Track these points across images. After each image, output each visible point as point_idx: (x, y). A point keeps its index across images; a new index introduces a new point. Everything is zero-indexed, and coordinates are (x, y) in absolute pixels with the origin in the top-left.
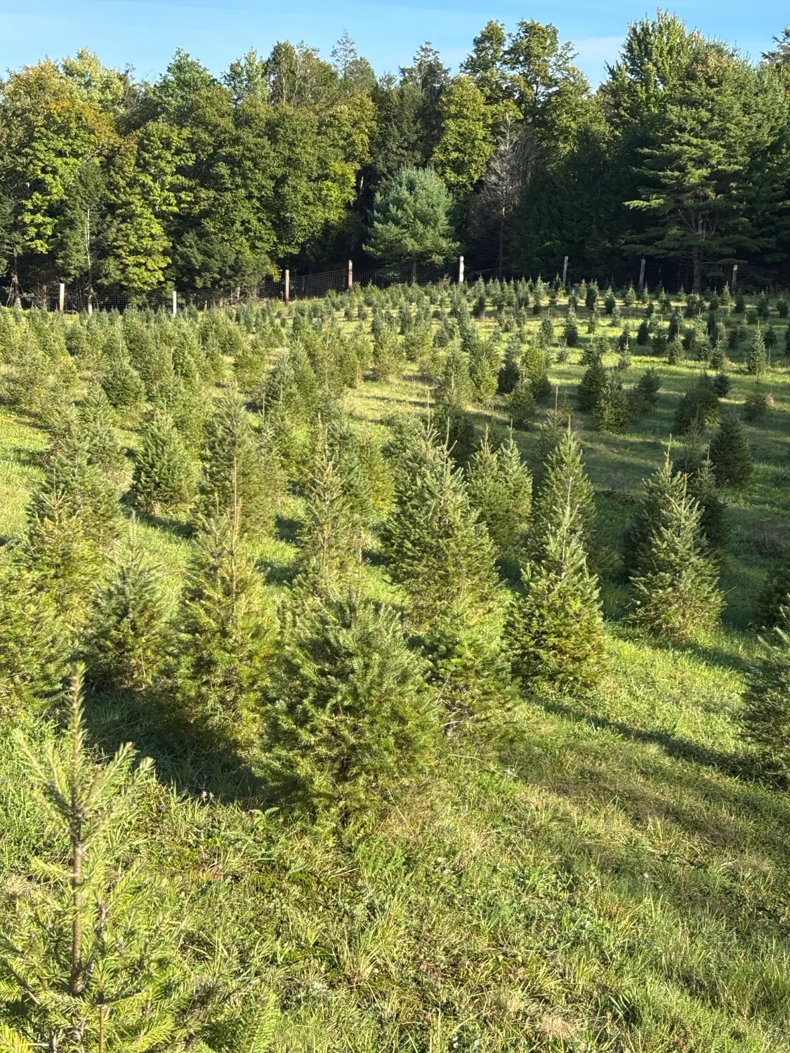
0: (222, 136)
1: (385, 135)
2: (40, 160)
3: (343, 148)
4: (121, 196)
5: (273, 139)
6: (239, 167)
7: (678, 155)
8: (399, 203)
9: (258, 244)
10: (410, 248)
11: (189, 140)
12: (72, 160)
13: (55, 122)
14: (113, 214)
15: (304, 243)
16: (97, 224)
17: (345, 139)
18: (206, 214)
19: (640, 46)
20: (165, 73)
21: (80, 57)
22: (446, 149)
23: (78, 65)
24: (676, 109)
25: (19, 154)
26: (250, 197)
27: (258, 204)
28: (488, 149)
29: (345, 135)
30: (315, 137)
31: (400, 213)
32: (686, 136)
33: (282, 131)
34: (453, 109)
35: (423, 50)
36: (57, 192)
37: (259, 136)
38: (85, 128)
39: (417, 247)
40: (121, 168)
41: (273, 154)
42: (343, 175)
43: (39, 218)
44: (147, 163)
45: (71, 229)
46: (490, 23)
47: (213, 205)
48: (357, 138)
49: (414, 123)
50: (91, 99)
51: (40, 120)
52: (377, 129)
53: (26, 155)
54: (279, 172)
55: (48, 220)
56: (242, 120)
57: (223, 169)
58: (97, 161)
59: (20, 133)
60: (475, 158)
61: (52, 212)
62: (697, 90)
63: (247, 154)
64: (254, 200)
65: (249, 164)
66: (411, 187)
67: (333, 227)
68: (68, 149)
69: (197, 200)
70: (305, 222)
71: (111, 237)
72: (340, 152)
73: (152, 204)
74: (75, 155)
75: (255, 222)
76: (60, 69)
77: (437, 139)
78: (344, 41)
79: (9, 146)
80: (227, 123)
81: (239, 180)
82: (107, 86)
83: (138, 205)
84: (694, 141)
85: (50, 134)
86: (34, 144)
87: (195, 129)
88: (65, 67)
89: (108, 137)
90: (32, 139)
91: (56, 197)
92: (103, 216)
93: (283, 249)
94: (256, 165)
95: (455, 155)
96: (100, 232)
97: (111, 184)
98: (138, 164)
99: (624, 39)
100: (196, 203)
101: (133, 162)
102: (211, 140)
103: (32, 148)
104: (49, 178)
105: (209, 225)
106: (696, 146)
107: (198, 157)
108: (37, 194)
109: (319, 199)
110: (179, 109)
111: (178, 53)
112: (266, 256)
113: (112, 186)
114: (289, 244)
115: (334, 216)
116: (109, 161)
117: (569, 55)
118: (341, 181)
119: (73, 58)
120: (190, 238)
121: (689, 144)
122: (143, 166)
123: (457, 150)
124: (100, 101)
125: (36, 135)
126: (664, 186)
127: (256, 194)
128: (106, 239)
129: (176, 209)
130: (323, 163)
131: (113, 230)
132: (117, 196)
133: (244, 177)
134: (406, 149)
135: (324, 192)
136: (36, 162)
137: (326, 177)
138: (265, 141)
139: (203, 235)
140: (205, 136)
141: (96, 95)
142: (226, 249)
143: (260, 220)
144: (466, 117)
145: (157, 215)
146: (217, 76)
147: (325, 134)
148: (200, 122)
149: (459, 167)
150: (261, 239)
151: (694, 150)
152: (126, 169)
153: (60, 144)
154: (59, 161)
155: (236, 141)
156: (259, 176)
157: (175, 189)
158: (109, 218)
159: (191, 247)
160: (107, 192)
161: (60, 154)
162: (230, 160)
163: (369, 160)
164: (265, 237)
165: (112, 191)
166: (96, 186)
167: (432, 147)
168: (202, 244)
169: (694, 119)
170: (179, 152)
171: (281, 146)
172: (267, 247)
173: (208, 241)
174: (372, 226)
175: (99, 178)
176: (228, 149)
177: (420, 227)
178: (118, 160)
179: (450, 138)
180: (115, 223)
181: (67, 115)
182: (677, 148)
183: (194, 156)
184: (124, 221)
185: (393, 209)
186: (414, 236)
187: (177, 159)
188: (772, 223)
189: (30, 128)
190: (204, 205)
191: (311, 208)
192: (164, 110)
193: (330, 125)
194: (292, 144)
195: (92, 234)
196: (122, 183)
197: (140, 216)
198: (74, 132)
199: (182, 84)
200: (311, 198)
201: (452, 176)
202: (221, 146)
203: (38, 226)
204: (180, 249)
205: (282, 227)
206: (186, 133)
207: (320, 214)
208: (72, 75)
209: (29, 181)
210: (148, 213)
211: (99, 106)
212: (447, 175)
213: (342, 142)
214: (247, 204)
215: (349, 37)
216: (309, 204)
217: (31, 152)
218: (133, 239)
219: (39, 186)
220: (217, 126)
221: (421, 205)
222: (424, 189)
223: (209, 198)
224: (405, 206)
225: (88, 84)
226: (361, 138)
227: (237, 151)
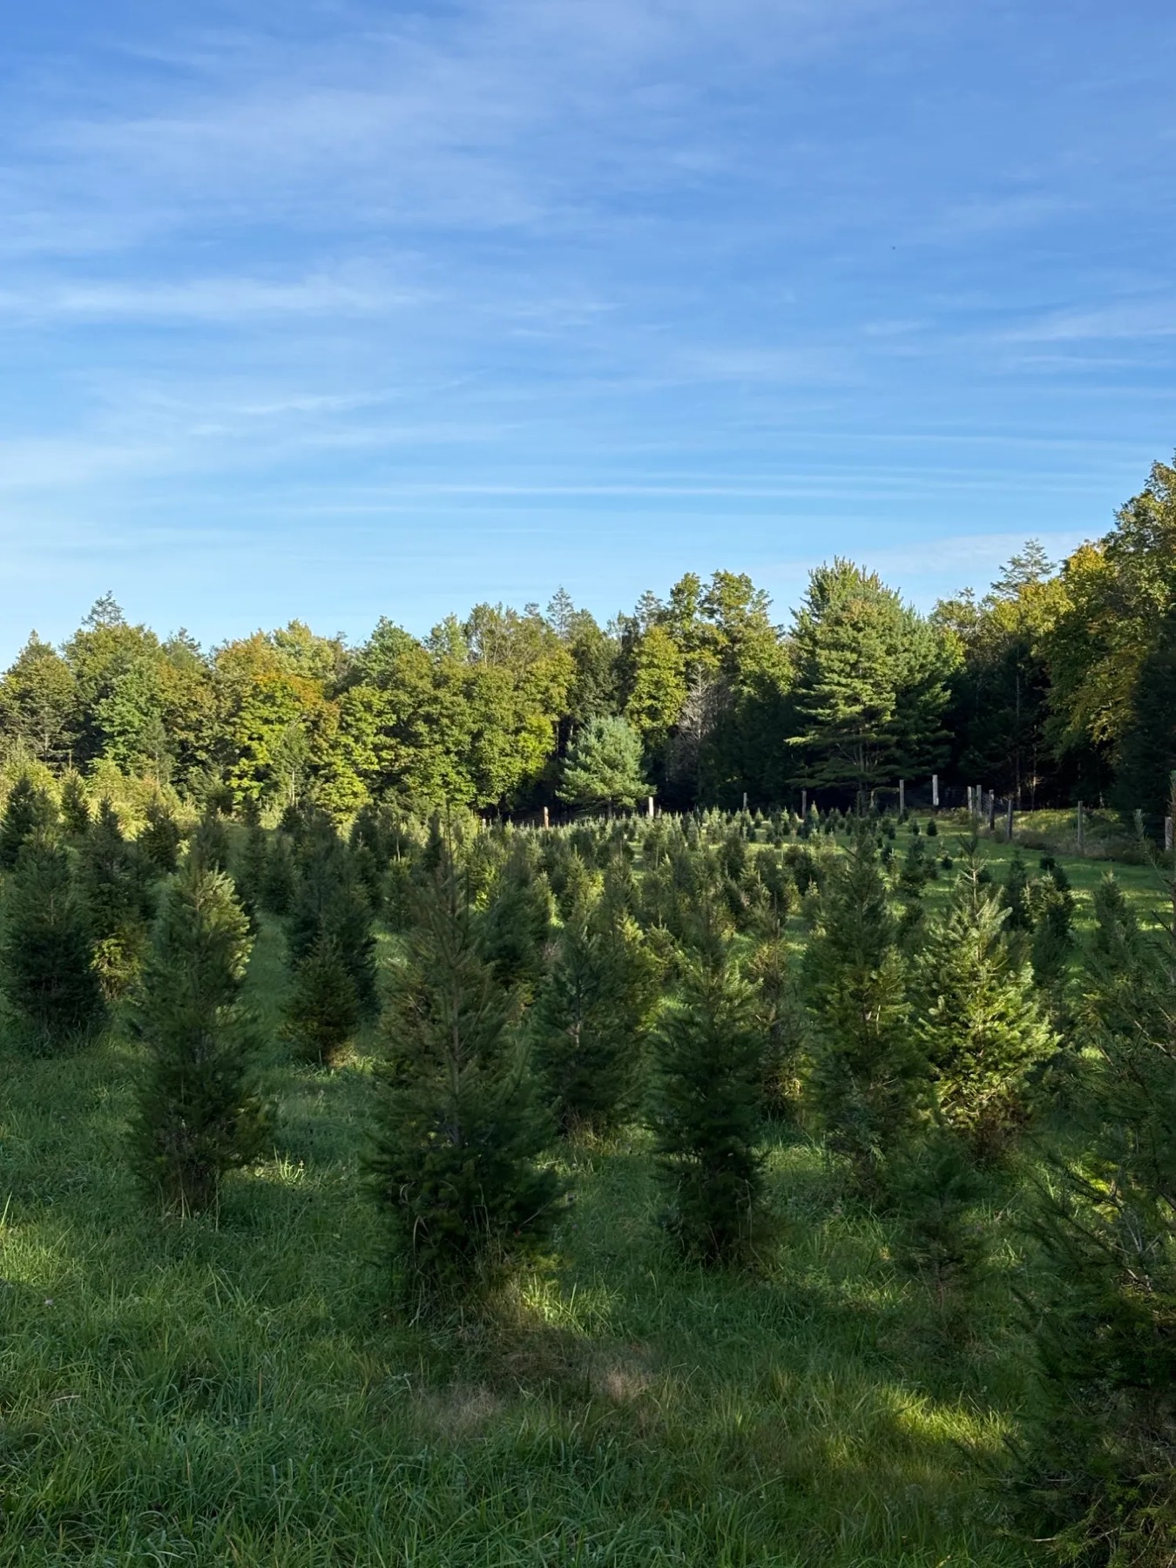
0: (421, 697)
1: (583, 686)
2: (246, 728)
3: (542, 701)
4: (324, 757)
5: (469, 696)
6: (437, 724)
7: (832, 695)
8: (588, 750)
9: (459, 796)
10: (599, 792)
11: (390, 702)
12: (277, 727)
13: (261, 692)
14: (316, 775)
15: (503, 794)
16: (302, 785)
17: (543, 694)
18: (406, 770)
19: (821, 592)
20: (369, 639)
21: (291, 627)
22: (641, 698)
23: (289, 636)
24: (825, 653)
25: (227, 722)
26: (448, 752)
27: (456, 759)
28: (680, 695)
29: (542, 690)
30: (511, 693)
31: (589, 760)
32: (835, 677)
33: (477, 689)
34: (644, 659)
35: (644, 598)
36: (263, 757)
37: (455, 694)
38: (290, 696)
39: (607, 791)
40: (324, 732)
41: (468, 711)
42: (539, 727)
43: (246, 783)
44: (350, 726)
45: (276, 791)
46: (687, 575)
47: (412, 762)
48: (554, 691)
49: (610, 675)
50: (301, 668)
51: (249, 691)
52: (574, 682)
53: (234, 724)
54: (475, 728)
55: (254, 783)
56: (440, 682)
57: (421, 727)
58: (302, 726)
59: (229, 704)
60: (668, 704)
61: (259, 775)
62: (845, 633)
63: (444, 712)
64: (452, 755)
65: (445, 721)
66: (600, 734)
67: (530, 777)
68: (273, 717)
69: (397, 757)
70: (502, 773)
71: (314, 797)
72: (537, 705)
73: (354, 763)
74: (281, 721)
75: (455, 776)
76: (273, 641)
77: (631, 689)
78: (561, 596)
79: (218, 717)
80: (425, 685)
81: (437, 737)
82: (317, 654)
83: (340, 765)
84: (843, 681)
85: (258, 704)
86: (241, 713)
87: (395, 692)
88: (276, 638)
89: (313, 700)
90: (241, 709)
91: (261, 762)
92: (307, 777)
93: (483, 801)
94: (453, 722)
95: (648, 702)
96: (304, 793)
97: (314, 746)
98: (341, 727)
99: (808, 583)
100: (396, 760)
101: (336, 725)
102: (409, 701)
103: (240, 718)
104: (255, 744)
105: (408, 780)
106: (846, 686)
107: (398, 717)
108: (243, 760)
109: (517, 751)
110: (381, 673)
111: (381, 621)
112: (466, 808)
113: (315, 749)
114: (489, 795)
115: (533, 766)
116: (314, 727)
117: (765, 601)
118: (539, 733)
119: (285, 629)
120: (391, 793)
121: (839, 684)
122: (344, 728)
123: (651, 697)
124: (310, 669)
125: (244, 705)
126: (821, 723)
127: (453, 748)
128: (309, 798)
129: (377, 767)
130: (519, 717)
131: (317, 790)
132: (320, 758)
133: (443, 734)
134: (603, 699)
135: (521, 744)
136: (243, 730)
137: (524, 728)
138: (461, 699)
139: (404, 790)
140: (404, 698)
141: (306, 663)
142: (426, 803)
143: (459, 773)
144: (658, 667)
145: (359, 774)
146: (419, 639)
147: (523, 689)
148: (399, 685)
149: (653, 713)
150: (460, 791)
151: (843, 689)
152: (329, 732)
153: (266, 711)
154: (266, 728)
155: (435, 700)
156: (456, 731)
157: (377, 748)
158: (312, 779)
159: (392, 802)
160: (311, 755)
161: (267, 721)
162: (428, 719)
163: (568, 712)
164: (465, 789)
165: (315, 754)
166: (301, 749)
167: (626, 695)
168: (402, 799)
169: (841, 661)
170: (380, 714)
171: (477, 704)
172: (467, 799)
173: (408, 796)
174: (562, 772)
175: (304, 743)
176: (427, 708)
177: (608, 773)
178: (322, 724)
179: (642, 687)
180: (318, 784)
181: (273, 685)
182: (827, 688)
183: (394, 717)
184: (327, 781)
185: (582, 757)
186: (603, 780)
187: (377, 720)
188: (929, 752)
189: (238, 700)
190: (404, 762)
191: (508, 759)
192: (369, 675)
193: (527, 681)
194: (487, 702)
195: (297, 795)
196: (325, 745)
197: (343, 775)
198: (279, 701)
199: (386, 649)
200: (508, 749)
201: (647, 723)
202: (420, 706)
203: (246, 790)
204: (382, 805)
205: (482, 779)
206: (386, 695)
207: (517, 765)
208: (282, 645)
209: (238, 748)
210: (350, 772)
211: (309, 674)
212: (642, 722)
213: (539, 696)
214: (444, 758)
215: (565, 591)
216: (507, 755)
217: (239, 721)
218: (335, 798)
219: (247, 752)
220: (415, 688)
221: (610, 751)
222: (611, 736)
223: (409, 755)
224: (594, 753)
225: (298, 654)
226: (558, 693)
227: (434, 710)
